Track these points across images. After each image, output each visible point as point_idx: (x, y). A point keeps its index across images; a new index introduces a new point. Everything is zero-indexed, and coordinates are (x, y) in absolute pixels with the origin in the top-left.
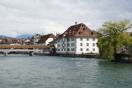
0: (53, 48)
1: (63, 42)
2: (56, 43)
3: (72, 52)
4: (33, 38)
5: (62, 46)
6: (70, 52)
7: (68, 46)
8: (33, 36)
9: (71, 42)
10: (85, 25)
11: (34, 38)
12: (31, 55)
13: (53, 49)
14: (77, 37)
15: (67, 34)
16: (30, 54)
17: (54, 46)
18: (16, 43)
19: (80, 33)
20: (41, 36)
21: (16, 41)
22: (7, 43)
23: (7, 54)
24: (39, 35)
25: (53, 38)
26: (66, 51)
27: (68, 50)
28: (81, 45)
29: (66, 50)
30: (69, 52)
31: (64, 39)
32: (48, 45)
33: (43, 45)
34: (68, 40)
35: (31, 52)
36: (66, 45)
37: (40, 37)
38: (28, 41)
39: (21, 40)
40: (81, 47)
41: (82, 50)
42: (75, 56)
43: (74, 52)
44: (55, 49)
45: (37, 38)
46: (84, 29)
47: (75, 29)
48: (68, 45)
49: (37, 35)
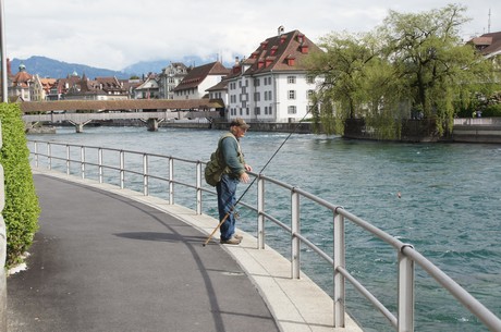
0: (217, 105)
1: (244, 89)
2: (227, 90)
3: (268, 117)
4: (163, 76)
5: (241, 100)
6: (262, 116)
7: (255, 100)
8: (164, 70)
9: (262, 89)
10: (303, 36)
11: (166, 76)
12: (152, 130)
13: (217, 109)
14: (277, 74)
15: (252, 65)
16: (150, 126)
17: (221, 101)
18: (113, 92)
19: (286, 61)
20: (188, 70)
21: (115, 86)
22: (87, 92)
23: (81, 127)
24: (182, 65)
25: (220, 77)
26: (251, 116)
27: (257, 111)
28: (292, 95)
29: (251, 111)
30: (258, 117)
31: (244, 80)
32: (206, 96)
33: (191, 97)
34: (256, 83)
35: (151, 120)
36: (251, 97)
37: (185, 72)
38: (148, 85)
39: (130, 81)
40: (292, 102)
41: (293, 109)
42: (271, 128)
43: (272, 117)
44: (222, 111)
45: (177, 76)
46: (300, 49)
47: (277, 50)
48: (256, 97)
49: (176, 66)
